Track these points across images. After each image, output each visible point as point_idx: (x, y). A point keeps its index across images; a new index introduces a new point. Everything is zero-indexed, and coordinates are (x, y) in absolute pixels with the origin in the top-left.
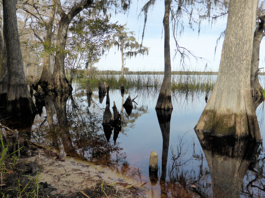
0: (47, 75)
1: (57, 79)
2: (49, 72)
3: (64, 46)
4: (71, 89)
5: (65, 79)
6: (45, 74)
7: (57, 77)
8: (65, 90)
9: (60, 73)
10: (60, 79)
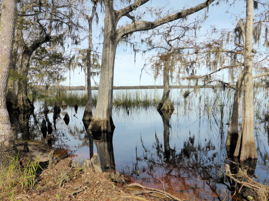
0: (12, 96)
1: (20, 100)
2: (14, 94)
3: (26, 73)
4: (33, 108)
5: (28, 100)
6: (9, 96)
7: (21, 98)
8: (27, 109)
9: (23, 95)
10: (23, 100)
